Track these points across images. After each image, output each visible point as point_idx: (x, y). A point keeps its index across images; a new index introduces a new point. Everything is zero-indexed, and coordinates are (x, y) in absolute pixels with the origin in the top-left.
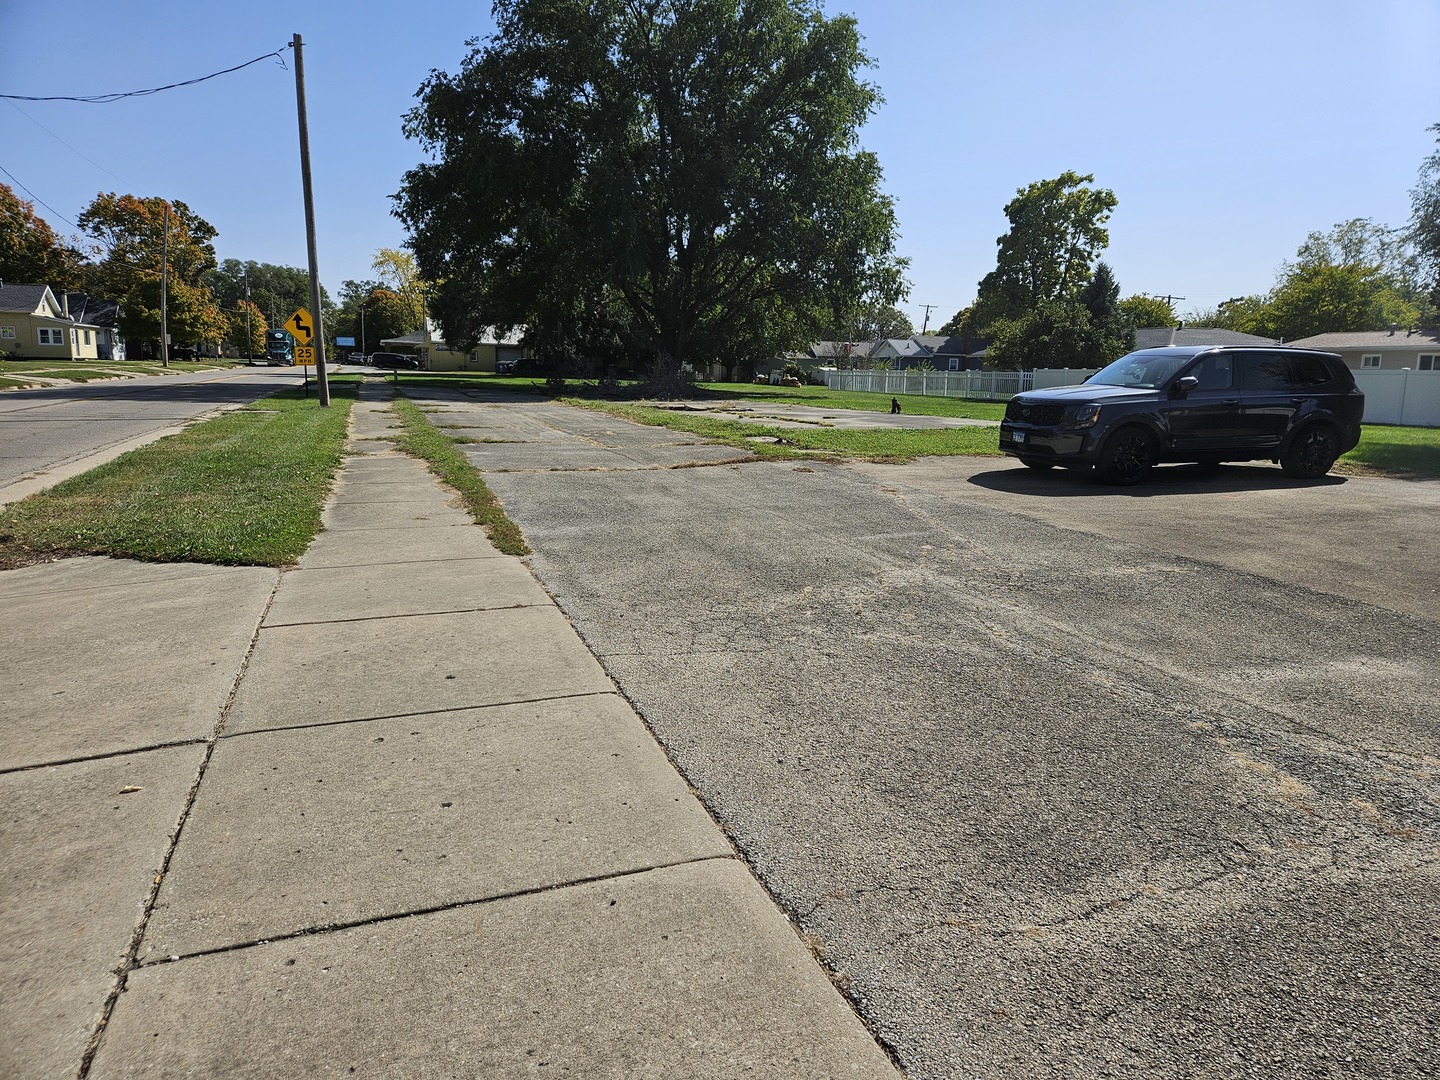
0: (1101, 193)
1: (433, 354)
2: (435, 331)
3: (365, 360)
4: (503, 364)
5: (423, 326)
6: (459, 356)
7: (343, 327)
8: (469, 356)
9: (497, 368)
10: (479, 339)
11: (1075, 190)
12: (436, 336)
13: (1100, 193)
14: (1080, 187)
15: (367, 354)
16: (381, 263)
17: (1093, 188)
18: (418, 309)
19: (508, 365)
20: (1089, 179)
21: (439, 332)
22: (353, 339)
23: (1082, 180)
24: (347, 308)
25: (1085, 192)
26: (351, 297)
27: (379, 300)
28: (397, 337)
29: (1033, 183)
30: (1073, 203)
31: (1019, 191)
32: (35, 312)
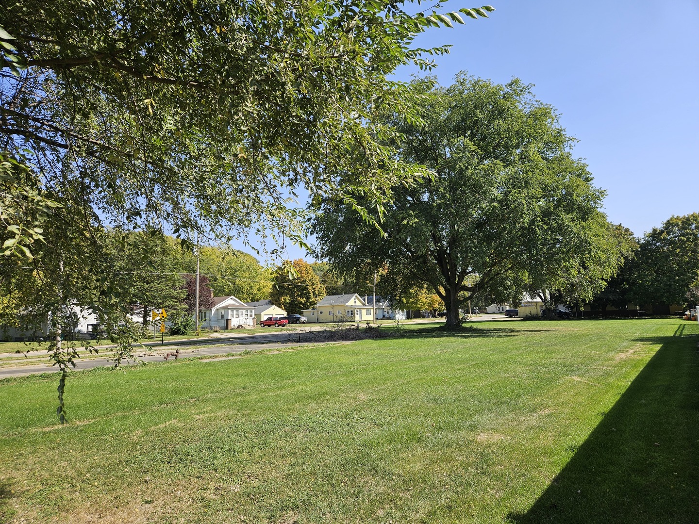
32: (347, 304)
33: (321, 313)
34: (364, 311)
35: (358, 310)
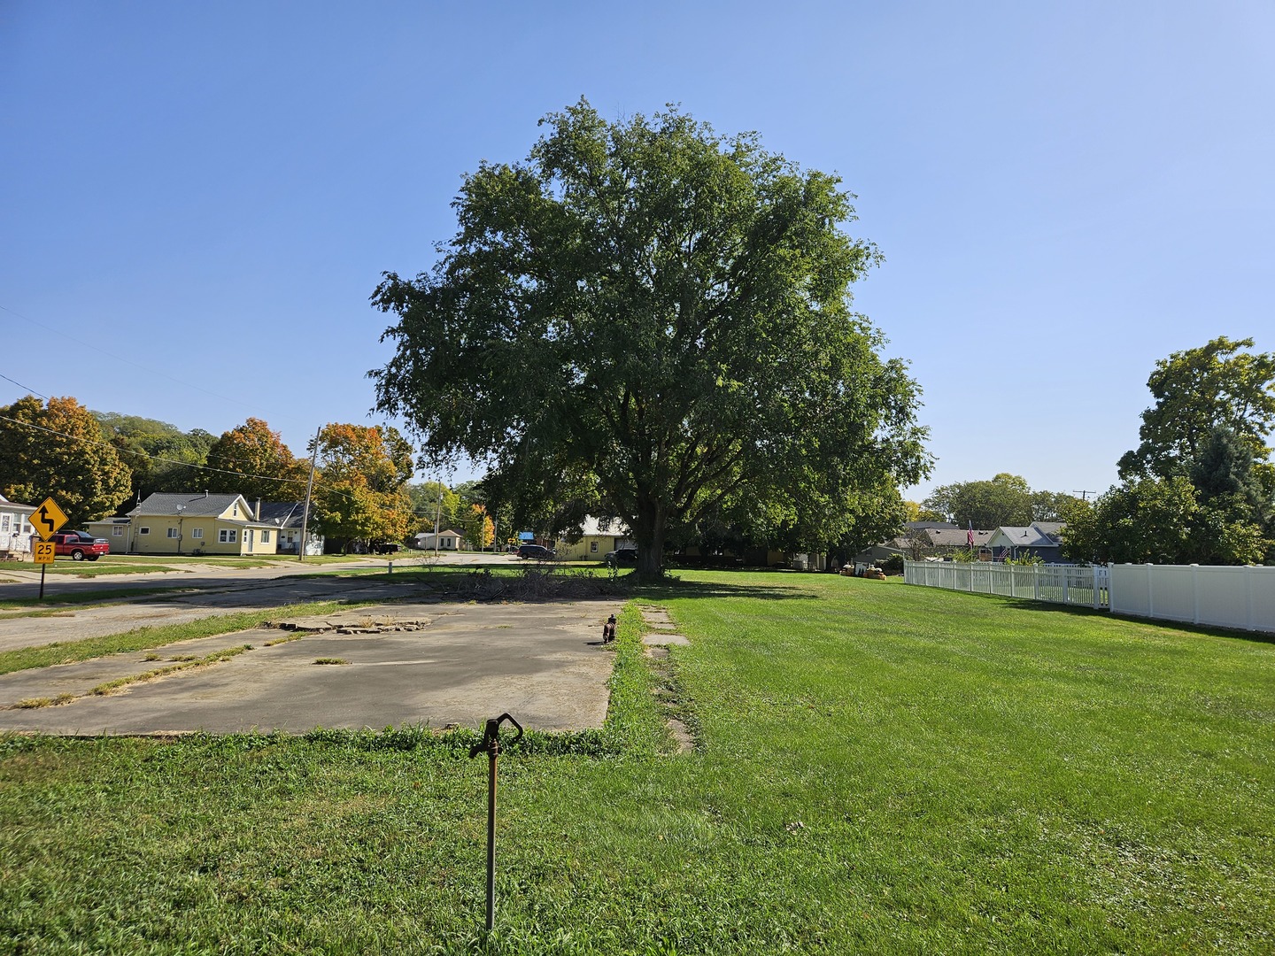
0: (1266, 357)
8: (590, 547)
11: (1232, 357)
13: (1264, 357)
14: (1238, 353)
17: (1255, 352)
20: (1249, 344)
23: (1238, 345)
25: (1245, 358)
29: (1174, 353)
30: (1231, 372)
31: (1158, 364)
32: (221, 516)
33: (145, 531)
34: (258, 534)
35: (248, 531)
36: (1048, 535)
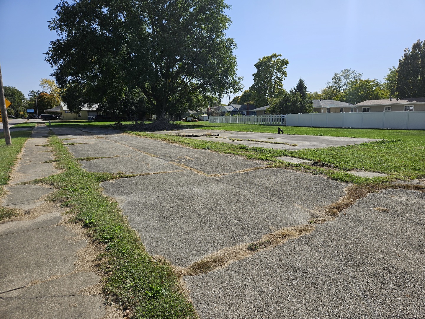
0: (284, 60)
1: (64, 114)
2: (65, 106)
3: (38, 117)
4: (91, 117)
5: (60, 105)
6: (74, 115)
7: (30, 106)
8: (78, 115)
9: (88, 118)
10: (82, 109)
11: (276, 59)
12: (65, 108)
14: (278, 58)
15: (39, 115)
16: (43, 83)
17: (281, 58)
18: (57, 99)
19: (93, 117)
20: (281, 55)
21: (66, 106)
22: (33, 110)
23: (278, 56)
24: (31, 100)
25: (279, 60)
26: (33, 96)
27: (43, 96)
28: (50, 109)
29: (263, 57)
30: (276, 63)
31: (259, 59)
36: (235, 108)
